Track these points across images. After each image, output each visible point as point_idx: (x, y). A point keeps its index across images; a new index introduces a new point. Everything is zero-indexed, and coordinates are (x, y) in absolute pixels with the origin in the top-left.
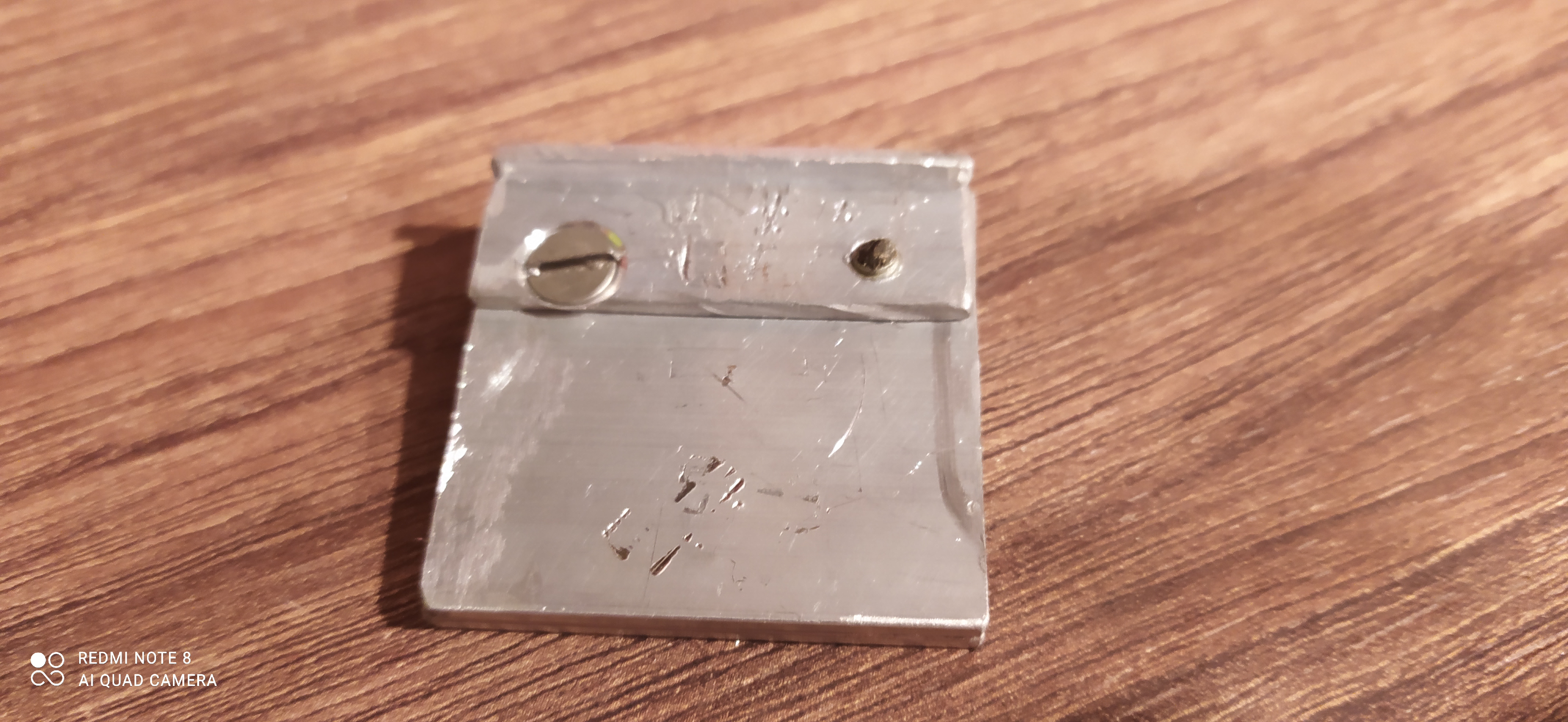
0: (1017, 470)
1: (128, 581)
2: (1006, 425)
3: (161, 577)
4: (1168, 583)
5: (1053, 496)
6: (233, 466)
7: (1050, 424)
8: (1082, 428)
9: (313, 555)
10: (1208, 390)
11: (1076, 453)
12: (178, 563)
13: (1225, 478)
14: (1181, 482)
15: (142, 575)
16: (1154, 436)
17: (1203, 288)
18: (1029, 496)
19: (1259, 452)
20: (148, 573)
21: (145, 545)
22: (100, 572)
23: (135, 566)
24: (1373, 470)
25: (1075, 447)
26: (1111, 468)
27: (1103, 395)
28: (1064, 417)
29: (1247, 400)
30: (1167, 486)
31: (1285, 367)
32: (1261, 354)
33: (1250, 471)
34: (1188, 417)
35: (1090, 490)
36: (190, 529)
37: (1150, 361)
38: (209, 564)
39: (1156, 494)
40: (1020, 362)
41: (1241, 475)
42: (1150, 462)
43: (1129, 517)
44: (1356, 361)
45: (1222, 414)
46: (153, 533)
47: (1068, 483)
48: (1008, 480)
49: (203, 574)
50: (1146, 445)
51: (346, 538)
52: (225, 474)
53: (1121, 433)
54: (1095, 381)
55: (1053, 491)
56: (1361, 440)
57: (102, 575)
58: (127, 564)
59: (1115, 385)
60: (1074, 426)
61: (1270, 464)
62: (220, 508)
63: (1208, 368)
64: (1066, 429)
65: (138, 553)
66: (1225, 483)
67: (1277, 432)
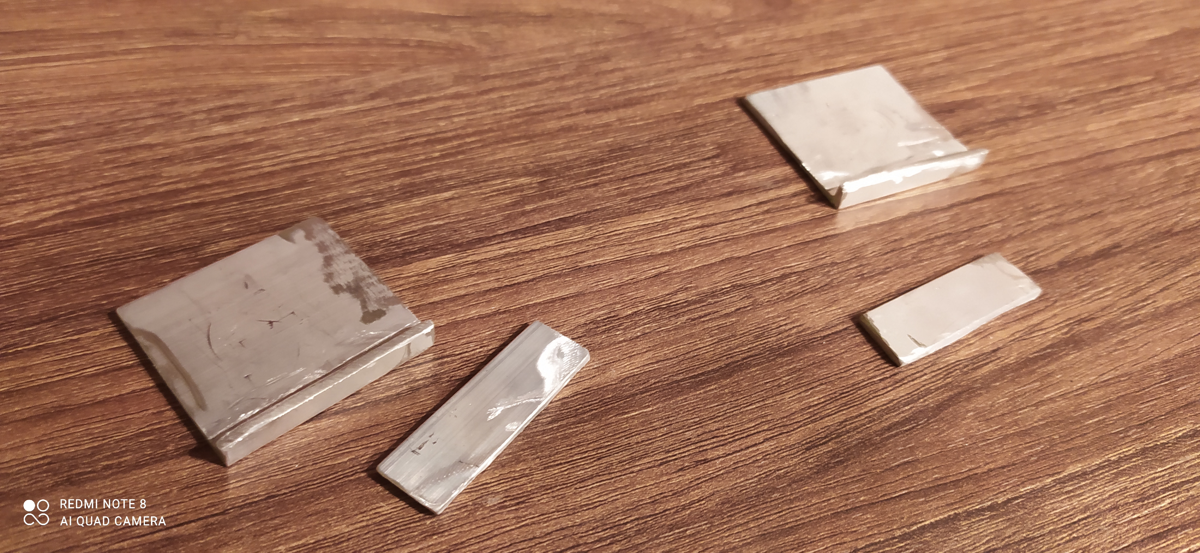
0: (726, 468)
1: (299, 487)
2: (723, 445)
3: (316, 486)
5: (742, 482)
7: (743, 446)
8: (758, 450)
10: (819, 436)
11: (754, 462)
12: (324, 480)
13: (822, 480)
14: (802, 480)
15: (306, 484)
16: (792, 456)
17: (822, 384)
18: (730, 480)
19: (839, 469)
20: (309, 484)
21: (307, 469)
22: (285, 481)
23: (303, 479)
24: (891, 483)
25: (754, 459)
26: (770, 471)
27: (769, 434)
28: (749, 444)
29: (836, 443)
30: (794, 482)
31: (856, 428)
32: (846, 421)
33: (834, 478)
34: (808, 449)
35: (759, 480)
36: (329, 463)
37: (794, 419)
38: (340, 481)
39: (789, 485)
40: (732, 414)
41: (830, 480)
42: (789, 469)
44: (889, 428)
45: (824, 449)
46: (311, 464)
47: (750, 476)
48: (722, 472)
49: (337, 486)
50: (787, 461)
52: (345, 436)
53: (776, 454)
54: (766, 427)
55: (742, 479)
56: (888, 467)
57: (286, 483)
58: (299, 478)
59: (776, 430)
60: (755, 448)
61: (843, 475)
62: (344, 453)
63: (819, 425)
64: (750, 450)
65: (303, 473)
66: (822, 483)
67: (850, 460)
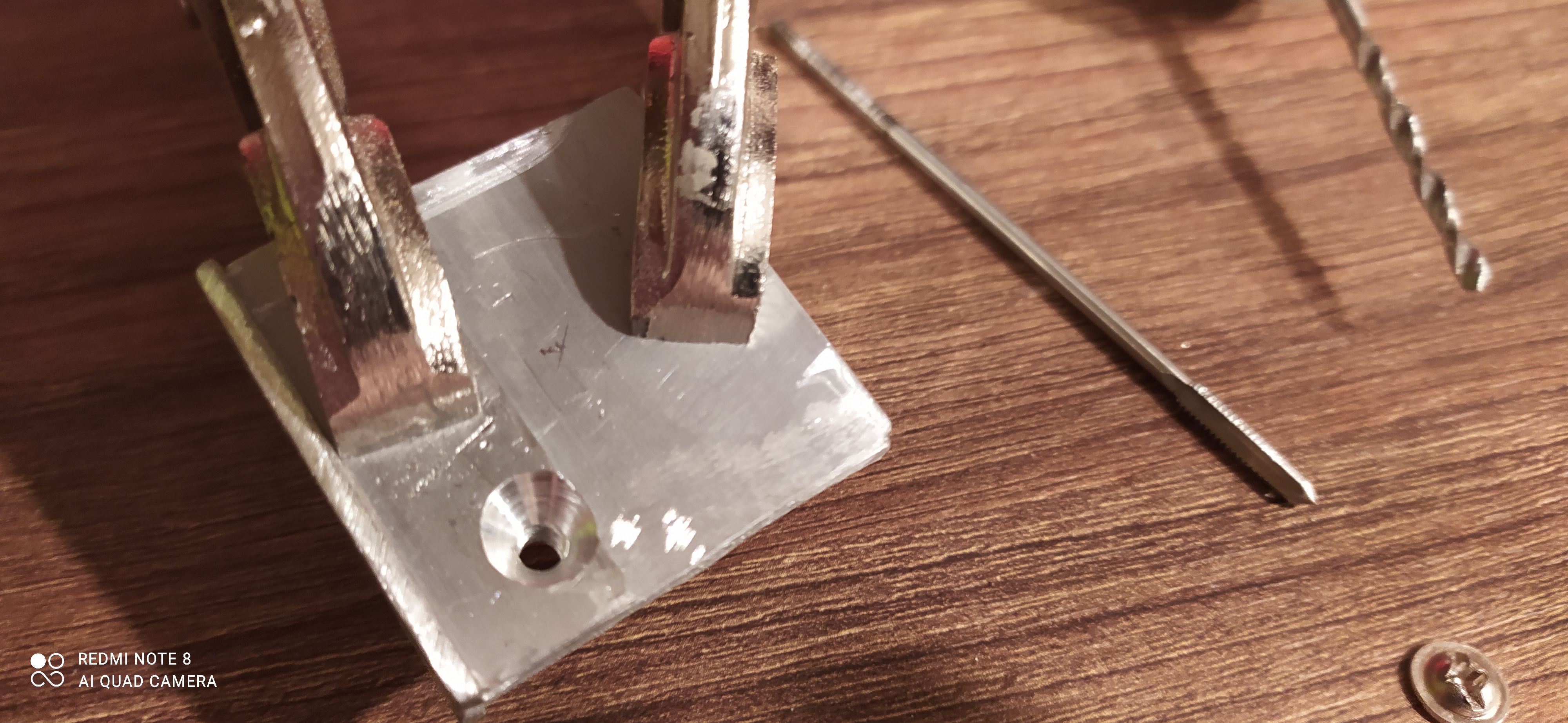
4: (1468, 355)
6: (830, 200)
9: (892, 258)
43: (1441, 315)
51: (914, 252)
